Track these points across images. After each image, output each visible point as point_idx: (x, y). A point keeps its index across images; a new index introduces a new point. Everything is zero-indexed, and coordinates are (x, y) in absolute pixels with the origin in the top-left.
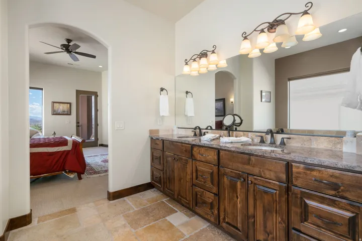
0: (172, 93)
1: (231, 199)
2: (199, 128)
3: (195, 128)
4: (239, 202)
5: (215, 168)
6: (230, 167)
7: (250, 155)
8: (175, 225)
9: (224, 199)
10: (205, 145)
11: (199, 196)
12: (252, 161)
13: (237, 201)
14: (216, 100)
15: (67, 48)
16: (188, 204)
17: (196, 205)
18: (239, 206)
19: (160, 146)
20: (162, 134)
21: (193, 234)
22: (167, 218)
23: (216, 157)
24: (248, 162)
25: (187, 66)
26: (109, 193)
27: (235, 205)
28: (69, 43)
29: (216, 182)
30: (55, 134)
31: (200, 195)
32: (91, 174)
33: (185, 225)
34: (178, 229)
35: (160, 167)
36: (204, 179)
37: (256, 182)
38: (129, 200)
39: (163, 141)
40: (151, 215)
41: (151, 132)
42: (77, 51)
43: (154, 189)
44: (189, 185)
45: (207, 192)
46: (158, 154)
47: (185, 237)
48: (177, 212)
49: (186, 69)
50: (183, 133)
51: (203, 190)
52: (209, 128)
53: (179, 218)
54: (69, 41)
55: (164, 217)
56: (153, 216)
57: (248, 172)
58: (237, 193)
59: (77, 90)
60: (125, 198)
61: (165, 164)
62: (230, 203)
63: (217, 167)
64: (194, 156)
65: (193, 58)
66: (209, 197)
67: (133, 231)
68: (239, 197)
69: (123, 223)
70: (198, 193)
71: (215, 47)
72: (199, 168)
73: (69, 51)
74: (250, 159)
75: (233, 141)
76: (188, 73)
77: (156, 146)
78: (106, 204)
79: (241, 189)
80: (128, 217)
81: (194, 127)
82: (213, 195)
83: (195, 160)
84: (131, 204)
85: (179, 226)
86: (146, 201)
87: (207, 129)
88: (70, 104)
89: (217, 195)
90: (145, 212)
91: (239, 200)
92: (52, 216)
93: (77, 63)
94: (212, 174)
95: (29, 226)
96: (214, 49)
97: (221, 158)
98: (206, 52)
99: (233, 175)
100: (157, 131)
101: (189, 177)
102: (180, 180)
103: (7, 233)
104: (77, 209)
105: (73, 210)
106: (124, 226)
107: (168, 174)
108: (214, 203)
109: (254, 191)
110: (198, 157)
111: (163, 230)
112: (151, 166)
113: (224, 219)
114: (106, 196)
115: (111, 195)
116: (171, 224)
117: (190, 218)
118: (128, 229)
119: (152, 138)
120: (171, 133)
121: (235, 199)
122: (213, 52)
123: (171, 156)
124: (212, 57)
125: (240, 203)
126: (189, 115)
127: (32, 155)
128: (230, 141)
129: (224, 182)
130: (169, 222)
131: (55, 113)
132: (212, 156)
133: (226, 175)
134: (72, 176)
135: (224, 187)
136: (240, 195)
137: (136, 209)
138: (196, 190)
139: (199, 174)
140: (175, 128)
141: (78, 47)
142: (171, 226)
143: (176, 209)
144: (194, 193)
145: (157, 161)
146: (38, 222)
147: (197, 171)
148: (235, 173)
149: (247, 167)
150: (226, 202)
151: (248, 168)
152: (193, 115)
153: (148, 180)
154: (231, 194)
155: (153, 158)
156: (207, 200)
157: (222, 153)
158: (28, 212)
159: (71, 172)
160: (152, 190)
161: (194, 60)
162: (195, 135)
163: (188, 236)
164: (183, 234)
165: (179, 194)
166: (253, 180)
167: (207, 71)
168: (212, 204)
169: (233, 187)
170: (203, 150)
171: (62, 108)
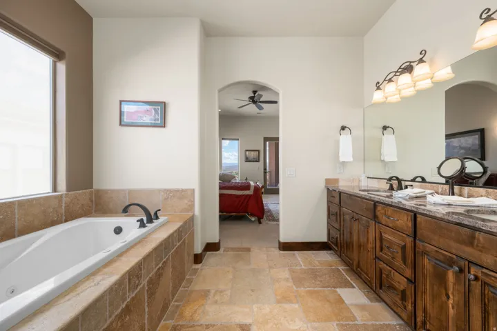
0: (358, 132)
1: (435, 297)
2: (397, 179)
3: (390, 179)
4: (450, 306)
5: (409, 240)
6: (434, 243)
7: (475, 229)
8: (346, 302)
9: (425, 293)
10: (393, 204)
11: (384, 276)
12: (479, 240)
13: (446, 303)
14: (446, 136)
15: (253, 100)
16: (370, 281)
17: (381, 288)
18: (451, 312)
19: (337, 200)
20: (343, 185)
21: (370, 323)
22: (338, 290)
23: (410, 224)
24: (471, 241)
25: (379, 91)
26: (280, 243)
27: (443, 308)
28: (255, 94)
29: (410, 262)
30: (246, 179)
31: (387, 275)
32: (270, 220)
33: (362, 307)
34: (348, 308)
35: (336, 226)
36: (392, 253)
37: (487, 280)
38: (299, 256)
39: (340, 193)
40: (319, 279)
41: (328, 181)
42: (261, 100)
43: (332, 252)
44: (371, 256)
45: (396, 274)
46: (335, 209)
47: (356, 322)
48: (354, 287)
49: (378, 96)
50: (374, 184)
51: (390, 268)
52: (419, 179)
53: (354, 296)
54: (255, 92)
55: (335, 288)
56: (321, 281)
57: (471, 259)
58: (446, 289)
59: (264, 138)
60: (296, 252)
61: (342, 224)
62: (433, 302)
63: (413, 239)
64: (377, 217)
65: (387, 79)
66: (401, 282)
67: (295, 289)
68: (451, 296)
69: (287, 276)
70: (383, 271)
71: (423, 52)
72: (386, 236)
73: (254, 102)
74: (473, 237)
75: (451, 202)
76: (382, 100)
77: (332, 198)
78: (276, 252)
79: (454, 284)
80: (293, 272)
81: (388, 178)
82: (406, 280)
83: (379, 223)
84: (299, 259)
85: (352, 305)
86: (317, 263)
87: (414, 180)
88: (259, 151)
89: (413, 281)
90: (314, 274)
91: (451, 301)
92: (233, 249)
93: (261, 111)
94: (404, 248)
95: (217, 252)
96: (421, 56)
97: (418, 225)
98: (408, 64)
99: (441, 258)
100: (336, 181)
101: (370, 246)
102: (360, 246)
103: (204, 253)
104: (252, 250)
105: (248, 250)
106: (287, 280)
107: (345, 236)
108: (408, 293)
109: (483, 294)
110: (384, 219)
111: (328, 301)
112: (328, 223)
113: (424, 323)
114: (277, 245)
115: (282, 245)
116: (341, 299)
117: (371, 302)
118: (290, 284)
119: (328, 189)
120: (356, 184)
121: (444, 298)
122: (421, 61)
123: (348, 214)
124: (419, 70)
125: (453, 308)
126: (387, 159)
127: (221, 196)
128: (445, 202)
129: (424, 265)
130: (339, 295)
131: (247, 160)
132: (405, 222)
133: (428, 255)
134: (253, 219)
135: (423, 273)
136: (453, 294)
137: (303, 267)
138: (380, 266)
139: (384, 243)
140: (363, 178)
141: (261, 96)
142: (341, 301)
143: (354, 284)
144: (378, 269)
145: (333, 218)
146: (224, 251)
147: (381, 239)
148: (443, 255)
149: (469, 249)
150: (428, 298)
151: (468, 252)
152: (396, 160)
153: (324, 239)
154: (435, 288)
155: (329, 214)
156: (396, 285)
157: (419, 218)
158: (217, 241)
159: (252, 215)
160: (329, 252)
161: (390, 80)
162: (391, 188)
163: (362, 323)
164: (354, 316)
165: (358, 266)
166: (480, 275)
167: (415, 92)
168: (403, 293)
169: (441, 278)
170: (390, 210)
171: (252, 155)
